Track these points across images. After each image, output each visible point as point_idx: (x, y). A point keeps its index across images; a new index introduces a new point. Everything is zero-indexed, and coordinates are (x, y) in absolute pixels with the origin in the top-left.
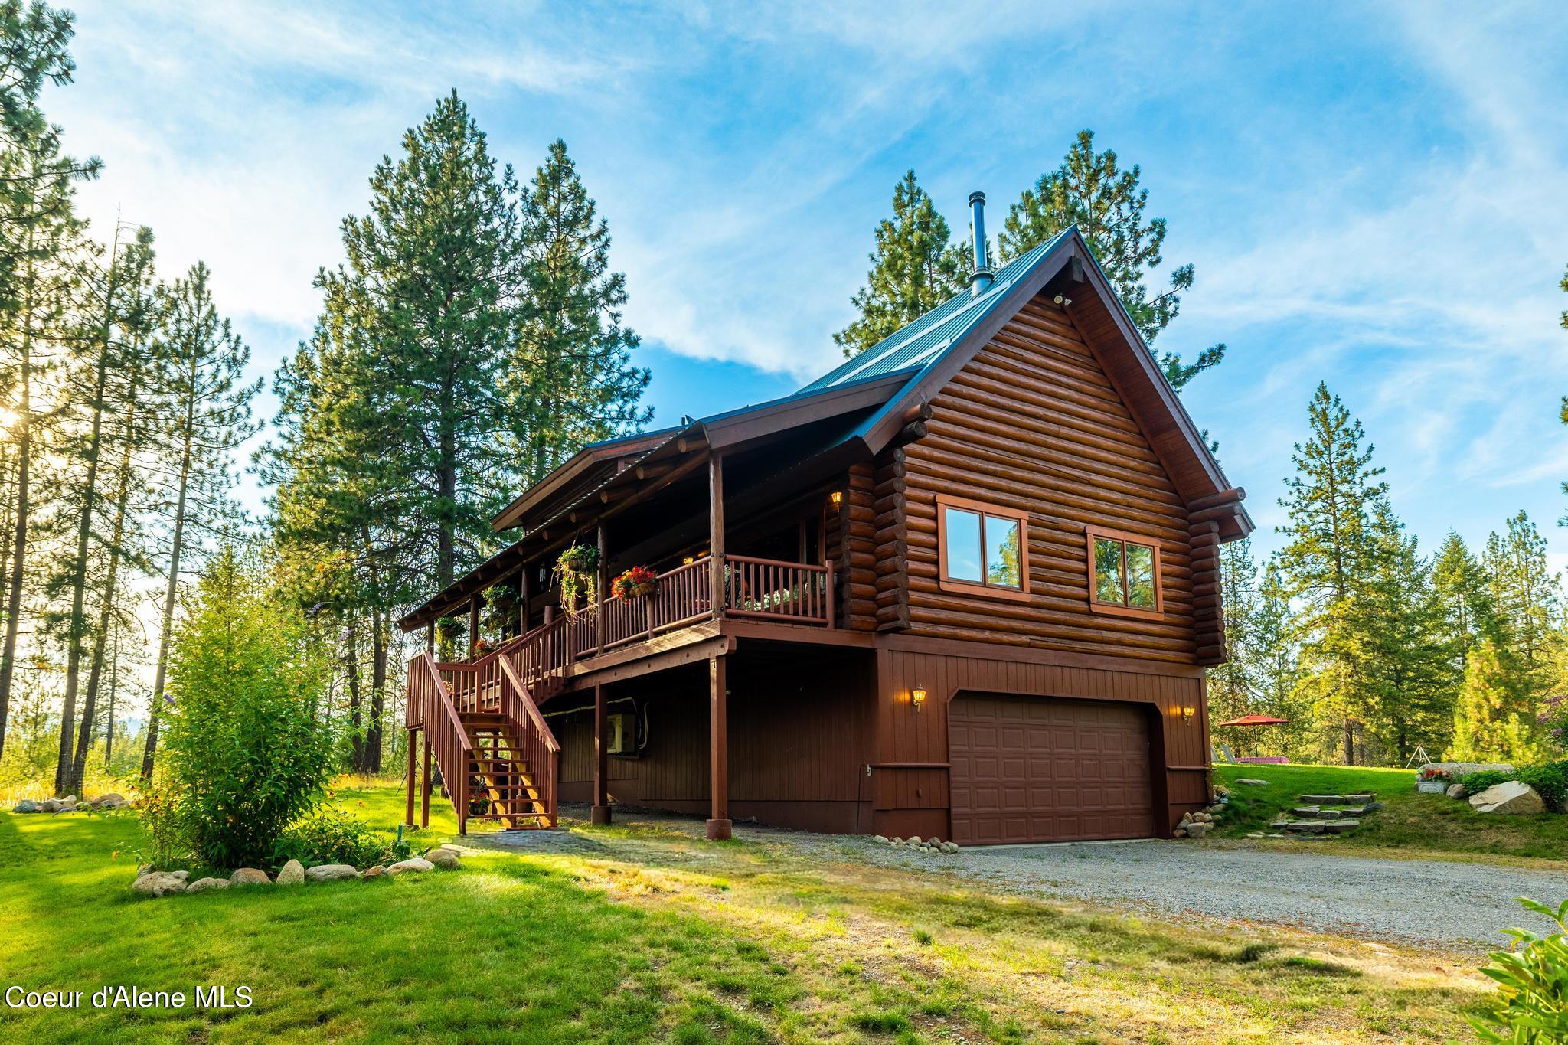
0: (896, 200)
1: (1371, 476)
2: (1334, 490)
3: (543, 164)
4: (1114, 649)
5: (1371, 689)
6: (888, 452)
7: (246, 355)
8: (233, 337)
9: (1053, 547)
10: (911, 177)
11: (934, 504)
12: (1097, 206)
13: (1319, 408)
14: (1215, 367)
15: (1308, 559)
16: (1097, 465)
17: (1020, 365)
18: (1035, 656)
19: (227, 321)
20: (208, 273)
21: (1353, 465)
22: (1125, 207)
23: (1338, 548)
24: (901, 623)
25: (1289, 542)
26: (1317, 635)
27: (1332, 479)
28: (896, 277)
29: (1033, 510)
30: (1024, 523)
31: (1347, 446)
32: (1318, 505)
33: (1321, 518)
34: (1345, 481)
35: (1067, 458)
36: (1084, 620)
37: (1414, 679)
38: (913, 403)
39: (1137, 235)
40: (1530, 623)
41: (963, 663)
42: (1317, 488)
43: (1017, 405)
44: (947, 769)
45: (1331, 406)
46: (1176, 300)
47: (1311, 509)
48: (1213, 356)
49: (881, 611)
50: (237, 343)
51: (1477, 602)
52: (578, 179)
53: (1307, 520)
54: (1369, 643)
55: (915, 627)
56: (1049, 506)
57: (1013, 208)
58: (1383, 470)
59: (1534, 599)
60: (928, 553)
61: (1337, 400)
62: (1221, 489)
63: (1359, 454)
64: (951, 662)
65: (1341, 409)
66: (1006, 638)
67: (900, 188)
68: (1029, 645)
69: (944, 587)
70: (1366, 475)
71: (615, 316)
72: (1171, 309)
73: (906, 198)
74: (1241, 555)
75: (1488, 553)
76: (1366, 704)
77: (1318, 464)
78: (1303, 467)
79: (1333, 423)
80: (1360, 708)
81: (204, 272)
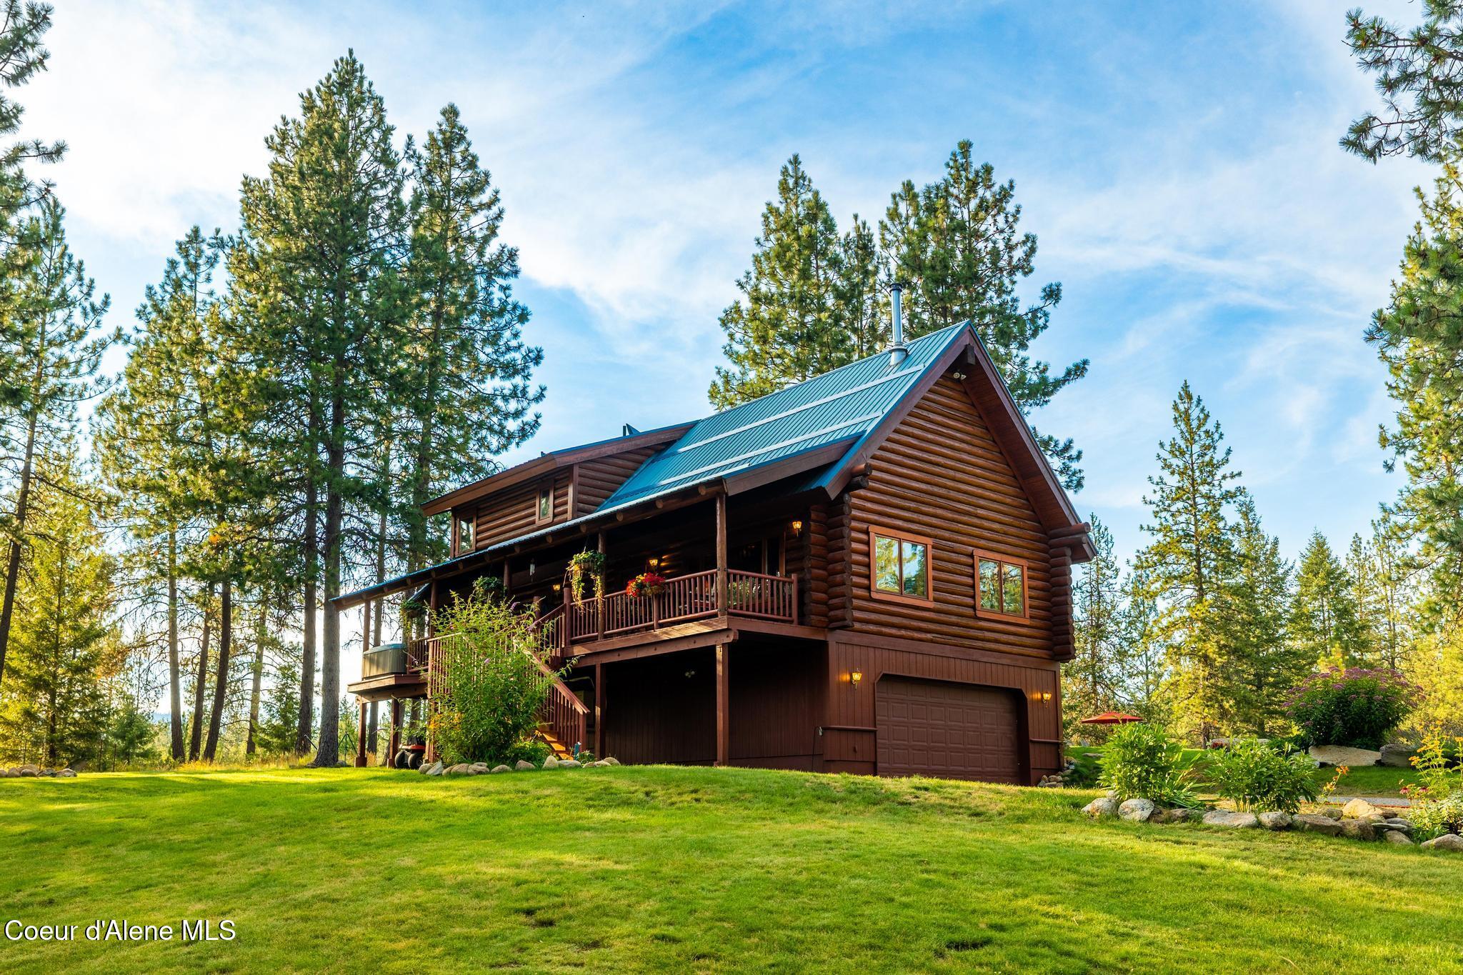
0: (780, 183)
1: (1228, 479)
2: (1196, 491)
3: (435, 129)
4: (993, 646)
5: (1225, 692)
6: (840, 497)
7: (106, 303)
8: (86, 281)
9: (950, 566)
10: (795, 161)
11: (867, 532)
12: (975, 217)
13: (1182, 407)
14: (1079, 380)
15: (1170, 559)
16: (982, 502)
17: (929, 425)
18: (937, 650)
19: (81, 263)
20: (63, 210)
21: (1213, 466)
22: (1001, 218)
23: (1198, 550)
24: (848, 622)
25: (1152, 540)
26: (1178, 637)
27: (1193, 480)
28: (784, 268)
29: (935, 537)
30: (929, 547)
31: (1208, 447)
32: (1180, 505)
33: (1182, 518)
34: (1204, 482)
35: (960, 496)
36: (971, 622)
37: (1274, 685)
38: (858, 462)
39: (1010, 248)
40: (1392, 629)
41: (886, 653)
42: (1179, 488)
43: (925, 456)
44: (875, 732)
45: (1193, 406)
46: (1046, 315)
47: (1173, 508)
48: (1079, 370)
49: (832, 613)
50: (91, 287)
51: (1340, 606)
52: (469, 144)
53: (1170, 519)
54: (1225, 646)
55: (857, 625)
56: (947, 534)
57: (894, 196)
58: (1239, 474)
59: (1396, 604)
60: (862, 570)
61: (1199, 401)
62: (1073, 523)
63: (1219, 455)
64: (878, 652)
65: (1203, 410)
66: (916, 635)
67: (785, 172)
68: (932, 641)
69: (874, 595)
70: (1224, 477)
71: (504, 289)
72: (1041, 322)
73: (791, 182)
74: (1104, 555)
75: (1351, 555)
76: (1221, 707)
77: (1181, 463)
78: (1167, 466)
79: (1195, 424)
80: (1215, 711)
81: (59, 211)
